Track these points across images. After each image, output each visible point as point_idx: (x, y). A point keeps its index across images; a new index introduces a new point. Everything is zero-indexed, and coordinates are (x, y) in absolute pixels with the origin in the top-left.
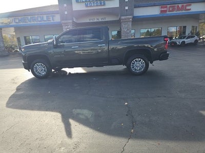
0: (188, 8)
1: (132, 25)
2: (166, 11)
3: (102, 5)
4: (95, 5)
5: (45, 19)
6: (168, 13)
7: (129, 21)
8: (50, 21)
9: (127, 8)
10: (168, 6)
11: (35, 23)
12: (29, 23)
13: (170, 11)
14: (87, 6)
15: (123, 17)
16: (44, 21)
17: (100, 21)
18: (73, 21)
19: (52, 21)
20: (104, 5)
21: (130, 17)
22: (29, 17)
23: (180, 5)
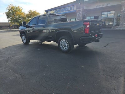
5: (69, 9)
8: (71, 10)
11: (65, 12)
12: (62, 12)
16: (69, 10)
18: (83, 9)
19: (73, 10)
22: (62, 9)
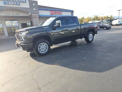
0: (61, 13)
1: (39, 20)
2: (52, 14)
3: (18, 5)
4: (12, 4)
6: (54, 15)
7: (37, 17)
9: (34, 9)
10: (54, 11)
13: (54, 14)
14: (5, 3)
15: (33, 15)
17: (15, 15)
20: (19, 5)
21: (37, 15)
23: (58, 12)
